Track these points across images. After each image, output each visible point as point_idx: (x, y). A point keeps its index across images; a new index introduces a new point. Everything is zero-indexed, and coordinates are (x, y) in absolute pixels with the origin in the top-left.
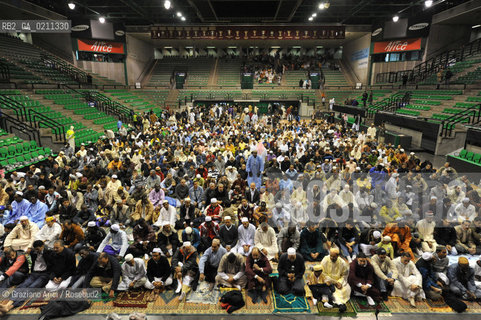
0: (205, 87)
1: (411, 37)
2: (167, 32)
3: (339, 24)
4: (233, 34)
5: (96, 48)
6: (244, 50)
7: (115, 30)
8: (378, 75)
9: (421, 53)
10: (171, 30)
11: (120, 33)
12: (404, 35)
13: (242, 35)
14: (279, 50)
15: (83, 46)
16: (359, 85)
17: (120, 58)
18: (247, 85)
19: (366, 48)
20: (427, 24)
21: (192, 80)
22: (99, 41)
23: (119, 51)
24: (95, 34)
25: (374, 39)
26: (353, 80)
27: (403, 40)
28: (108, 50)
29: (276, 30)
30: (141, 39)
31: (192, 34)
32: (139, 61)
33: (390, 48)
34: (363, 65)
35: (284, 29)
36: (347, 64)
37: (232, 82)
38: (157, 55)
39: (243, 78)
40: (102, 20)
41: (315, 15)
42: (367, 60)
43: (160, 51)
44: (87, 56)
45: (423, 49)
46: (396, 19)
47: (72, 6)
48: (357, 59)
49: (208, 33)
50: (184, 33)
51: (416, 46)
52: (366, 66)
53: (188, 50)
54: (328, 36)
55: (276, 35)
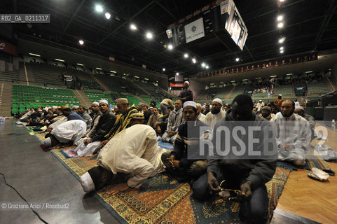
2: (203, 75)
3: (313, 51)
4: (235, 71)
5: (176, 85)
6: (253, 81)
7: (184, 77)
10: (205, 74)
11: (186, 79)
14: (276, 78)
15: (172, 85)
22: (178, 82)
24: (176, 80)
28: (181, 86)
29: (261, 64)
30: (195, 80)
31: (214, 74)
35: (267, 63)
38: (207, 88)
39: (246, 93)
40: (177, 74)
41: (282, 48)
43: (209, 86)
44: (174, 88)
47: (164, 70)
49: (222, 72)
50: (210, 74)
54: (302, 59)
55: (261, 66)
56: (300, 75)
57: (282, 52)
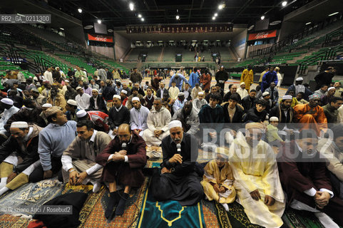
0: (156, 61)
1: (271, 29)
2: (135, 29)
3: (229, 23)
4: (171, 29)
5: (98, 39)
6: (178, 43)
7: (108, 29)
8: (250, 53)
9: (276, 38)
10: (137, 27)
11: (110, 31)
12: (267, 28)
13: (175, 30)
14: (196, 42)
15: (90, 37)
16: (239, 59)
17: (111, 45)
18: (179, 60)
19: (244, 38)
20: (280, 22)
21: (150, 57)
22: (99, 35)
23: (110, 41)
24: (97, 31)
25: (249, 32)
26: (236, 57)
27: (265, 31)
28: (104, 40)
29: (194, 27)
31: (148, 30)
32: (122, 48)
33: (258, 37)
34: (242, 48)
35: (199, 27)
36: (233, 49)
37: (171, 58)
38: (132, 46)
39: (176, 56)
40: (99, 22)
41: (216, 15)
42: (244, 44)
43: (134, 44)
44: (94, 43)
45: (277, 36)
46: (263, 18)
47: (80, 11)
48: (239, 45)
49: (157, 29)
50: (144, 30)
51: (273, 35)
52: (244, 48)
53: (149, 43)
54: (224, 30)
55: (194, 30)
56: (212, 42)
57: (214, 18)
